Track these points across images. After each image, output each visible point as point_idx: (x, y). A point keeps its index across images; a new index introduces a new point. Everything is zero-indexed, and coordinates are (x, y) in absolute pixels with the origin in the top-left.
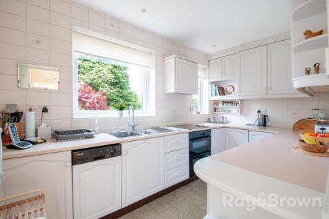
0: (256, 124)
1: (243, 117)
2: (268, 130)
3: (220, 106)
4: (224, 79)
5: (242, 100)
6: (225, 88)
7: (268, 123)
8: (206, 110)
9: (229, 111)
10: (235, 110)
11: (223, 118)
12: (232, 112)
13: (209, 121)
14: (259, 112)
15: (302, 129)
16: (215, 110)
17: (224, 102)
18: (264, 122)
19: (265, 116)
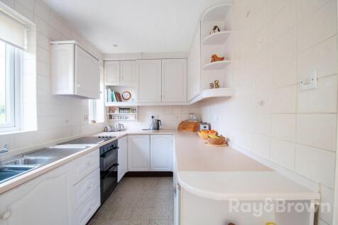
0: (152, 128)
1: (139, 123)
2: (160, 132)
3: (117, 112)
4: (122, 84)
5: (138, 107)
6: (121, 93)
7: (160, 127)
8: (101, 118)
9: (126, 118)
10: (131, 116)
11: (120, 125)
12: (129, 119)
13: (105, 130)
14: (153, 117)
15: (184, 129)
16: (111, 117)
17: (121, 109)
18: (157, 126)
19: (158, 121)
